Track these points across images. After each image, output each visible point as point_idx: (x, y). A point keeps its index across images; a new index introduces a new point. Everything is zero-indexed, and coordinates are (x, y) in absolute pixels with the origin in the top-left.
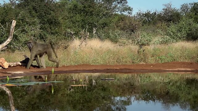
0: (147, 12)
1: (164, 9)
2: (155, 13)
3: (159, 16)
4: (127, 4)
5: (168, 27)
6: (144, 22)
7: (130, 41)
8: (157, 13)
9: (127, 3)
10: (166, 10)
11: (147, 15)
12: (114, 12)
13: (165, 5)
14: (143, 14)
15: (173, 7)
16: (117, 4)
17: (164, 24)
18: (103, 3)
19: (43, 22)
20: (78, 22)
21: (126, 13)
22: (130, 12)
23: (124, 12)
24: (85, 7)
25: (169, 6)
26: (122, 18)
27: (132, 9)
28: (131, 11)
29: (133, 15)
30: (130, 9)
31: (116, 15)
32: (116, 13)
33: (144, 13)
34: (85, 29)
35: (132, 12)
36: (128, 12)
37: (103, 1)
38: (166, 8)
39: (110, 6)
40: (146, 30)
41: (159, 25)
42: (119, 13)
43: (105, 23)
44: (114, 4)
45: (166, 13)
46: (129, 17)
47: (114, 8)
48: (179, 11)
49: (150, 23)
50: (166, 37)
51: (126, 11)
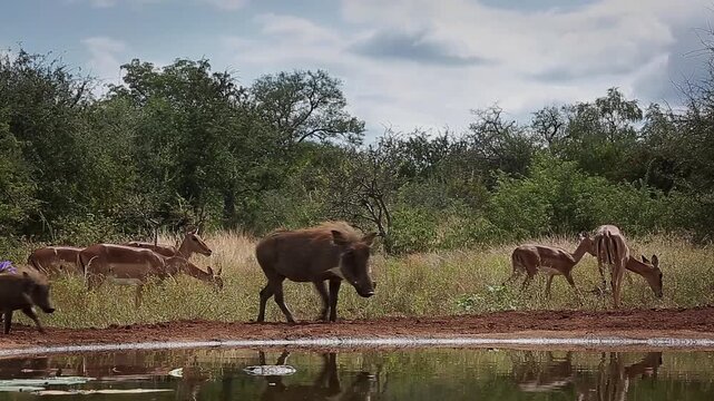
0: (414, 137)
1: (473, 127)
2: (445, 141)
3: (459, 148)
4: (345, 109)
5: (489, 188)
6: (407, 172)
8: (450, 140)
9: (343, 104)
10: (483, 128)
11: (417, 146)
12: (297, 136)
13: (479, 113)
14: (402, 144)
15: (505, 119)
16: (309, 109)
17: (474, 178)
18: (258, 104)
20: (172, 170)
21: (340, 141)
22: (355, 135)
23: (334, 135)
24: (193, 119)
25: (493, 117)
26: (330, 158)
27: (363, 125)
28: (358, 131)
29: (364, 148)
30: (355, 127)
31: (311, 146)
33: (406, 140)
35: (361, 137)
36: (346, 135)
37: (259, 97)
38: (481, 122)
39: (286, 113)
40: (413, 201)
41: (459, 181)
42: (316, 140)
43: (266, 177)
44: (299, 108)
45: (482, 141)
46: (352, 154)
47: (299, 121)
48: (528, 135)
49: (425, 173)
50: (484, 223)
51: (341, 133)
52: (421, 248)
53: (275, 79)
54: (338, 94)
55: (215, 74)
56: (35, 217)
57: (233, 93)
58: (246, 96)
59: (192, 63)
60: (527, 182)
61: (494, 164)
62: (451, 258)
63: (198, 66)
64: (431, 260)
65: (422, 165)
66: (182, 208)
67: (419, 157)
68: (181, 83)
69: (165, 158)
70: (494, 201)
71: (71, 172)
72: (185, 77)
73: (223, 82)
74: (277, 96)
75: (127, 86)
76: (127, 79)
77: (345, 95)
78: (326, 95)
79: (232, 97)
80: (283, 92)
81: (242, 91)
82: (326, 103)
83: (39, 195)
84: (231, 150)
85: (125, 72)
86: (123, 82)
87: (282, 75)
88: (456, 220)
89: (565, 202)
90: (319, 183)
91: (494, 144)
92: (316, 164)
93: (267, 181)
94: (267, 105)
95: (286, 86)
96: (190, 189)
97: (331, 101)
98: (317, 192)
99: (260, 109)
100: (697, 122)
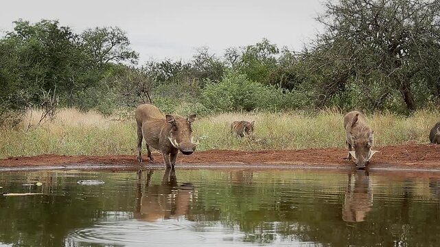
0: (164, 61)
1: (194, 56)
2: (180, 64)
3: (187, 68)
4: (129, 46)
5: (202, 87)
6: (161, 79)
8: (183, 64)
9: (128, 44)
10: (199, 57)
11: (166, 66)
12: (104, 60)
14: (158, 65)
15: (210, 54)
16: (111, 46)
17: (195, 82)
18: (84, 43)
20: (40, 76)
21: (127, 63)
22: (134, 60)
23: (124, 60)
24: (52, 50)
25: (204, 51)
26: (121, 71)
27: (138, 55)
28: (136, 57)
29: (139, 66)
30: (134, 55)
32: (110, 61)
33: (160, 62)
34: (53, 90)
35: (138, 61)
36: (130, 59)
37: (85, 39)
38: (198, 54)
39: (99, 48)
40: (164, 93)
41: (187, 84)
42: (115, 62)
43: (89, 80)
44: (105, 46)
45: (199, 64)
46: (133, 69)
47: (106, 52)
48: (221, 61)
49: (170, 79)
50: (199, 106)
51: (127, 58)
53: (94, 30)
54: (126, 39)
55: (62, 28)
57: (72, 37)
58: (79, 39)
59: (50, 21)
60: (222, 85)
61: (205, 76)
63: (53, 23)
65: (168, 75)
66: (45, 96)
67: (167, 72)
68: (44, 31)
69: (38, 70)
70: (204, 94)
72: (46, 28)
73: (66, 31)
74: (94, 39)
75: (16, 32)
76: (16, 29)
77: (129, 39)
78: (119, 40)
79: (71, 39)
80: (97, 38)
81: (76, 36)
82: (119, 43)
84: (71, 66)
85: (15, 25)
86: (14, 30)
87: (97, 28)
88: (185, 104)
89: (240, 95)
90: (116, 84)
91: (205, 65)
92: (115, 74)
93: (90, 83)
94: (90, 44)
95: (99, 34)
96: (48, 86)
97: (122, 42)
98: (115, 89)
99: (86, 45)
100: (307, 55)
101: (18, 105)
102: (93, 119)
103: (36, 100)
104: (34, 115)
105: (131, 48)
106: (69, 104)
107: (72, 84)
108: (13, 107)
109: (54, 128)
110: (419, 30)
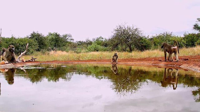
3: (84, 42)
6: (79, 44)
7: (73, 52)
11: (80, 42)
14: (78, 42)
15: (89, 39)
17: (86, 45)
19: (40, 44)
21: (72, 41)
24: (56, 38)
26: (70, 43)
28: (74, 40)
31: (68, 42)
37: (63, 36)
38: (87, 39)
40: (79, 48)
41: (84, 46)
42: (69, 41)
44: (67, 38)
45: (87, 41)
46: (73, 42)
47: (67, 39)
48: (92, 41)
49: (81, 45)
50: (87, 50)
52: (80, 53)
55: (58, 34)
56: (38, 49)
57: (60, 36)
60: (92, 46)
61: (88, 44)
62: (83, 54)
64: (81, 54)
66: (55, 48)
69: (53, 43)
70: (88, 48)
71: (42, 44)
72: (55, 34)
77: (72, 36)
78: (70, 36)
80: (65, 36)
83: (39, 47)
84: (60, 42)
86: (48, 34)
88: (84, 50)
89: (95, 48)
93: (64, 45)
96: (55, 46)
98: (69, 47)
100: (110, 40)
101: (49, 50)
102: (64, 53)
103: (53, 49)
104: (52, 52)
105: (72, 38)
106: (59, 50)
107: (60, 46)
108: (48, 51)
109: (56, 55)
110: (133, 34)
